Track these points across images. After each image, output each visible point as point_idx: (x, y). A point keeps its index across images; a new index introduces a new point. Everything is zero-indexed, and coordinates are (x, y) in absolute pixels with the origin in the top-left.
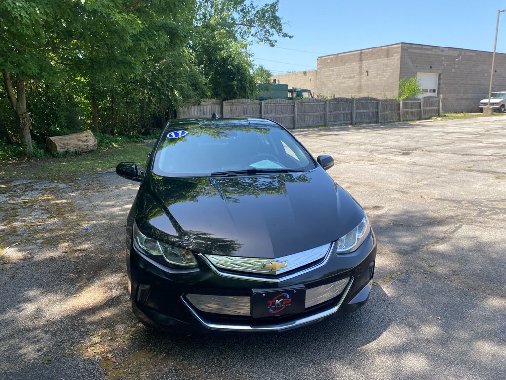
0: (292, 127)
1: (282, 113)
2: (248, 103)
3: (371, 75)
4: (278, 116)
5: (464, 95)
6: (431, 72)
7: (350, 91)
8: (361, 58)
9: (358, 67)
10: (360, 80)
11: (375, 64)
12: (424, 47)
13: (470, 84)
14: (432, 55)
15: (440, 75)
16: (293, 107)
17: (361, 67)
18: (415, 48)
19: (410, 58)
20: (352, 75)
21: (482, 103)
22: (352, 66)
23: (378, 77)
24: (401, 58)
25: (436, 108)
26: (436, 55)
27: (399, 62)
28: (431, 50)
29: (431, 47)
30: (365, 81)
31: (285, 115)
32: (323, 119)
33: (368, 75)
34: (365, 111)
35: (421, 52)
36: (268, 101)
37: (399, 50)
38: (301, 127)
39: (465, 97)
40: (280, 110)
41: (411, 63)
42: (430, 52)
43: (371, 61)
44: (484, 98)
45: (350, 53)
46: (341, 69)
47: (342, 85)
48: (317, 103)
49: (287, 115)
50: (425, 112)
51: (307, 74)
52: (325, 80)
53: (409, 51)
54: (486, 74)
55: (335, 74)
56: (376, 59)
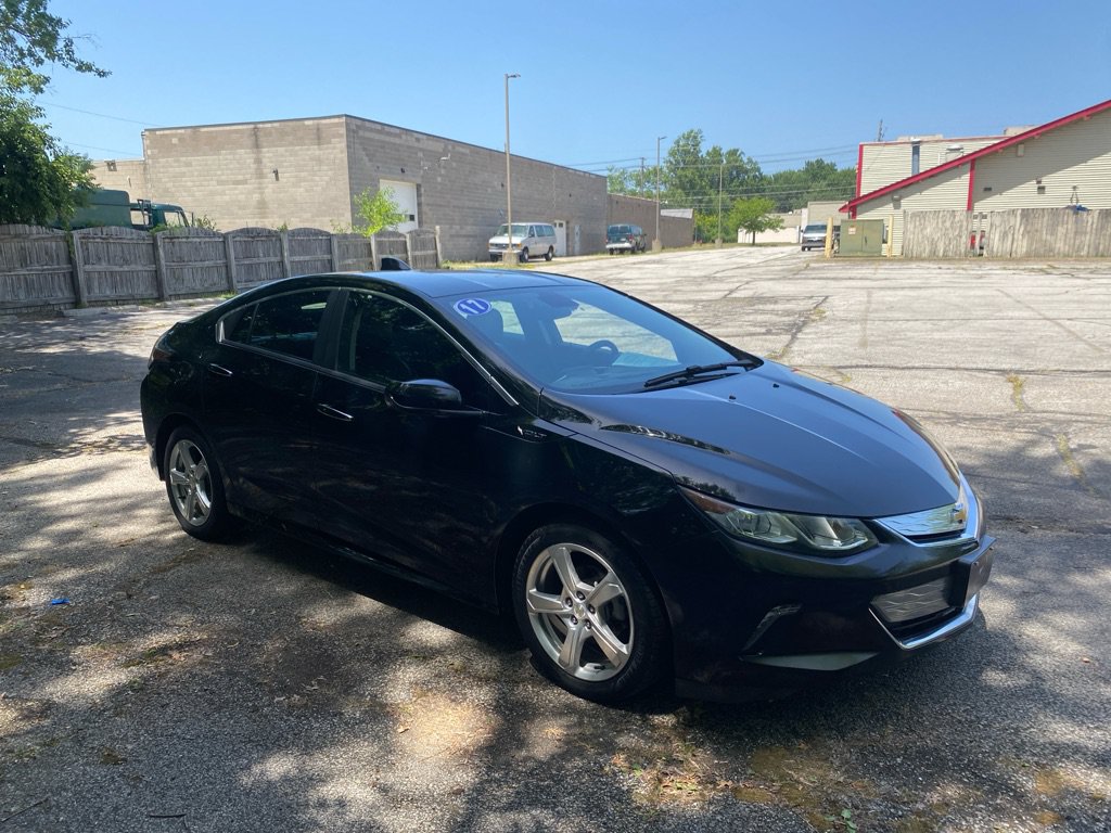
0: (156, 295)
1: (126, 262)
2: (32, 237)
3: (285, 180)
4: (117, 269)
5: (461, 228)
6: (403, 180)
7: (240, 212)
8: (257, 140)
9: (252, 160)
10: (259, 188)
11: (291, 155)
12: (387, 129)
13: (469, 208)
14: (400, 145)
15: (418, 187)
16: (150, 248)
17: (258, 161)
18: (371, 130)
19: (365, 149)
20: (240, 177)
21: (492, 245)
22: (237, 156)
23: (302, 184)
24: (348, 147)
25: (431, 252)
26: (409, 147)
27: (344, 156)
28: (399, 136)
29: (398, 131)
30: (274, 192)
31: (133, 267)
32: (224, 276)
33: (277, 178)
34: (307, 258)
35: (383, 137)
36: (85, 231)
37: (343, 131)
38: (178, 297)
39: (463, 232)
40: (119, 253)
41: (366, 159)
42: (397, 141)
43: (283, 149)
44: (495, 235)
45: (228, 128)
46: (209, 162)
47: (218, 198)
48: (207, 240)
49: (140, 268)
50: (415, 258)
51: (118, 168)
52: (169, 185)
53: (361, 133)
54: (489, 190)
55: (196, 173)
56: (292, 144)
